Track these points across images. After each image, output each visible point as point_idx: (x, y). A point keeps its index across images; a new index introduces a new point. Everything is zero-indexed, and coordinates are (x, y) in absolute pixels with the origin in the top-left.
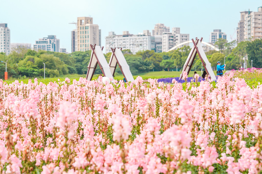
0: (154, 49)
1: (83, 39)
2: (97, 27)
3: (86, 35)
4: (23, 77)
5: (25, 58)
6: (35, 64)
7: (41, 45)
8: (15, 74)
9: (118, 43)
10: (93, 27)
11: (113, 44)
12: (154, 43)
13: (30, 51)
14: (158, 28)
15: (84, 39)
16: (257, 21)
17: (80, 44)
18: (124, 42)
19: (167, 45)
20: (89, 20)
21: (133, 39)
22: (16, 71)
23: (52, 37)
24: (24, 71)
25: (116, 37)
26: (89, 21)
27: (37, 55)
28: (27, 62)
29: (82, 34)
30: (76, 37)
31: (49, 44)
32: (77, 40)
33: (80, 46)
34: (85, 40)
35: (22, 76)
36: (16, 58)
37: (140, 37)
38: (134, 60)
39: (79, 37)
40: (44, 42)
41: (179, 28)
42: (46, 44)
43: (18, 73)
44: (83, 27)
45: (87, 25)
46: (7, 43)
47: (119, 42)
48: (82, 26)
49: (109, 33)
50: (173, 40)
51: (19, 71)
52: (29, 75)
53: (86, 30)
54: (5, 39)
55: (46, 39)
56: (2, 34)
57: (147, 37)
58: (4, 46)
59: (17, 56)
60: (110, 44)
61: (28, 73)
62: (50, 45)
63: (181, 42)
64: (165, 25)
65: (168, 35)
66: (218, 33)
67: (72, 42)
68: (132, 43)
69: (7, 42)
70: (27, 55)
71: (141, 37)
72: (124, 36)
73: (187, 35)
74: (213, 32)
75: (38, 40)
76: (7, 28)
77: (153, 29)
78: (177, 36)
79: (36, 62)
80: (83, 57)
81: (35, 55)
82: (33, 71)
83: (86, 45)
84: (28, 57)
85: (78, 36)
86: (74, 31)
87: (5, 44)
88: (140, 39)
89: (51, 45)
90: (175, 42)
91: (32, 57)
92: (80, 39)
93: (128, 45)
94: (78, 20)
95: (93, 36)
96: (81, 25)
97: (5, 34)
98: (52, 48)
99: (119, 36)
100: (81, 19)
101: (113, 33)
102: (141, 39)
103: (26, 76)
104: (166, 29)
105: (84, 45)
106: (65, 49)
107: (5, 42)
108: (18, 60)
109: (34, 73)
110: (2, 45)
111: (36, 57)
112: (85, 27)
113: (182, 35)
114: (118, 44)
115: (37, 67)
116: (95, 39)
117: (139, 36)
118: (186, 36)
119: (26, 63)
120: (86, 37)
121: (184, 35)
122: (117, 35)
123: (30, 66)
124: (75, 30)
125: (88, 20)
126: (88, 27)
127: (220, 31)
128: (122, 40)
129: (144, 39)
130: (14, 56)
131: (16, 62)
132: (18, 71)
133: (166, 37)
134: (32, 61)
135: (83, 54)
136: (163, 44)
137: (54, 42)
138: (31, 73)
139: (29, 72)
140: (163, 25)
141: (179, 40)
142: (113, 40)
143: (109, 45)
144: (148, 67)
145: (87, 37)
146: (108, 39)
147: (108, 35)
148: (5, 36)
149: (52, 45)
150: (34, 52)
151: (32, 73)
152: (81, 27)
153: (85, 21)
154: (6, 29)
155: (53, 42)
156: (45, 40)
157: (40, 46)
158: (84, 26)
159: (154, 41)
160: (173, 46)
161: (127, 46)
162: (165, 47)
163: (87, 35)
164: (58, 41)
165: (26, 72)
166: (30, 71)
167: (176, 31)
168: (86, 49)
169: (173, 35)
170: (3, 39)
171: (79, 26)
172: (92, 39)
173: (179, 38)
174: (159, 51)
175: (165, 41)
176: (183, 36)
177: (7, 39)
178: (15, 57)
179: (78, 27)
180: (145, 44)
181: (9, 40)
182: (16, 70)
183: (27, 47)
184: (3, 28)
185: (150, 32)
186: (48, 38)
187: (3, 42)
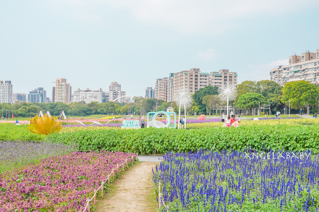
0: (104, 100)
2: (69, 85)
5: (21, 107)
6: (27, 110)
7: (33, 94)
10: (67, 85)
14: (113, 85)
15: (61, 92)
16: (161, 86)
17: (58, 95)
18: (85, 95)
19: (112, 97)
20: (64, 80)
21: (91, 93)
23: (41, 89)
24: (21, 114)
26: (64, 81)
28: (22, 109)
29: (59, 89)
30: (55, 91)
31: (38, 94)
33: (57, 96)
37: (95, 92)
38: (84, 108)
39: (57, 91)
42: (36, 94)
45: (62, 83)
46: (10, 94)
48: (59, 84)
49: (77, 89)
50: (116, 95)
51: (18, 114)
53: (62, 87)
56: (7, 87)
57: (100, 92)
59: (17, 106)
61: (23, 115)
63: (120, 96)
66: (150, 90)
67: (53, 94)
68: (90, 96)
70: (22, 105)
72: (86, 91)
74: (147, 89)
75: (31, 91)
76: (11, 84)
83: (61, 96)
86: (54, 87)
89: (40, 94)
92: (58, 92)
93: (88, 97)
94: (57, 80)
95: (66, 90)
97: (9, 87)
98: (41, 97)
99: (82, 91)
100: (59, 80)
101: (79, 89)
103: (22, 117)
104: (118, 85)
106: (49, 98)
108: (18, 108)
112: (61, 85)
114: (82, 96)
115: (28, 112)
118: (124, 93)
123: (24, 111)
126: (63, 85)
127: (151, 88)
128: (84, 93)
129: (98, 93)
134: (25, 109)
136: (109, 97)
137: (42, 92)
140: (116, 82)
142: (79, 94)
143: (76, 96)
144: (91, 112)
146: (76, 93)
147: (75, 90)
148: (9, 89)
150: (27, 104)
151: (25, 115)
153: (61, 81)
156: (36, 91)
159: (104, 95)
160: (115, 98)
162: (111, 99)
163: (62, 89)
164: (45, 92)
167: (117, 89)
168: (61, 99)
169: (116, 92)
170: (8, 91)
171: (58, 84)
172: (66, 92)
173: (119, 93)
174: (107, 101)
175: (111, 95)
176: (122, 93)
177: (10, 91)
180: (98, 96)
183: (24, 95)
184: (8, 84)
185: (102, 89)
186: (38, 89)
187: (8, 93)
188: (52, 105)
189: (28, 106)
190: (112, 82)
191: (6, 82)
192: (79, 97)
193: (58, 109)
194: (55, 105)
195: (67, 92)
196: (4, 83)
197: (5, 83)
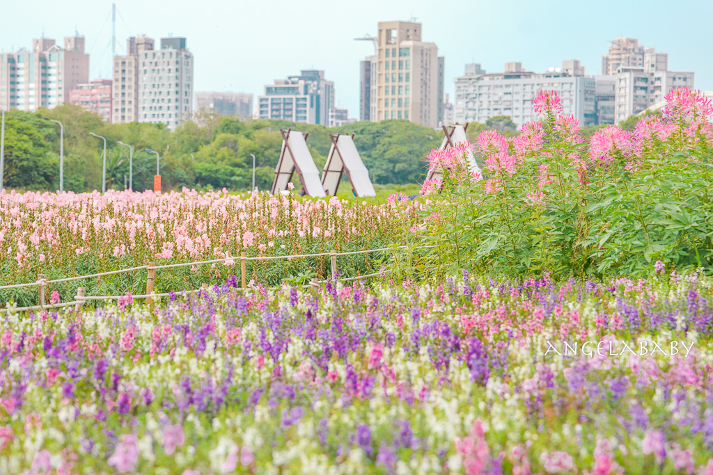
0: (591, 115)
1: (394, 84)
2: (433, 48)
3: (401, 71)
4: (204, 187)
5: (214, 140)
6: (239, 156)
7: (280, 99)
8: (185, 181)
9: (491, 95)
10: (422, 51)
11: (476, 100)
12: (593, 97)
13: (227, 122)
14: (619, 52)
15: (397, 84)
17: (383, 97)
18: (506, 93)
19: (628, 102)
20: (411, 30)
21: (533, 85)
22: (187, 173)
23: (313, 76)
24: (208, 174)
25: (487, 79)
26: (411, 32)
27: (245, 132)
28: (218, 149)
29: (391, 71)
30: (374, 78)
31: (302, 96)
32: (377, 85)
33: (383, 102)
34: (399, 87)
35: (202, 186)
36: (192, 139)
37: (552, 80)
39: (383, 78)
40: (289, 88)
41: (666, 56)
42: (293, 97)
43: (194, 178)
44: (394, 50)
45: (405, 44)
46: (184, 94)
47: (494, 94)
48: (390, 47)
49: (467, 66)
50: (646, 89)
51: (195, 174)
52: (222, 183)
53: (402, 58)
54: (178, 81)
55: (296, 79)
56: (170, 67)
57: (573, 79)
58: (177, 100)
59: (194, 134)
60: (467, 100)
61: (219, 178)
62: (305, 99)
64: (640, 44)
65: (633, 75)
67: (361, 92)
68: (528, 97)
69: (184, 89)
70: (219, 131)
71: (556, 78)
72: (507, 77)
73: (688, 76)
75: (272, 84)
76: (185, 50)
77: (606, 53)
78: (659, 79)
79: (241, 149)
80: (374, 138)
81: (240, 132)
82: (233, 174)
83: (400, 100)
84: (221, 136)
85: (380, 75)
86: (369, 60)
87: (178, 96)
88: (552, 84)
89: (308, 97)
90: (653, 96)
91: (231, 136)
92: (383, 84)
93: (518, 101)
94: (380, 31)
95: (422, 74)
96: (387, 43)
97: (178, 66)
98: (312, 106)
99: (492, 76)
100: (389, 28)
101: (478, 66)
102: (555, 85)
103: (211, 187)
104: (643, 54)
105: (397, 101)
106: (346, 111)
107: (178, 89)
108: (198, 143)
109: (233, 178)
110: (169, 97)
111: (243, 136)
112: (400, 49)
113: (672, 75)
114: (491, 99)
115: (245, 164)
116: (426, 84)
117: (548, 76)
118: (685, 79)
119: (216, 154)
120: (400, 79)
121: (677, 76)
122: (488, 72)
123: (226, 160)
124: (371, 57)
125: (408, 31)
126: (408, 49)
128: (501, 86)
129: (565, 85)
130: (189, 134)
131: (192, 150)
132: (192, 173)
133: (628, 81)
134: (232, 148)
135: (374, 129)
136: (617, 99)
137: (318, 88)
138: (225, 177)
139: (220, 176)
140: (633, 41)
141: (664, 88)
142: (477, 88)
143: (465, 100)
145: (404, 77)
146: (462, 85)
147: (461, 74)
148: (178, 74)
149: (312, 98)
150: (239, 125)
151: (229, 178)
152: (387, 50)
153: (400, 34)
154: (183, 54)
155: (315, 88)
156: (290, 85)
157: (278, 101)
158: (397, 47)
159: (592, 92)
160: (644, 106)
161: (515, 105)
162: (622, 109)
163: (404, 71)
164: (330, 88)
165: (213, 175)
166: (224, 173)
167: (654, 63)
168: (399, 112)
169: (647, 76)
170: (173, 83)
171: (384, 46)
172: (419, 83)
173: (663, 83)
174: (606, 121)
175: (623, 91)
176: (674, 79)
177: (184, 82)
178: (191, 135)
179: (380, 50)
180: (566, 99)
181: (189, 85)
182: (187, 169)
183: (242, 103)
184: (174, 51)
185: (581, 64)
186: (300, 78)
187: (173, 89)
188: (362, 132)
189: (247, 136)
190: (616, 39)
191: (166, 42)
192: (478, 104)
193: (388, 155)
194: (378, 134)
195: (425, 83)
196: (157, 46)
197: (163, 47)
